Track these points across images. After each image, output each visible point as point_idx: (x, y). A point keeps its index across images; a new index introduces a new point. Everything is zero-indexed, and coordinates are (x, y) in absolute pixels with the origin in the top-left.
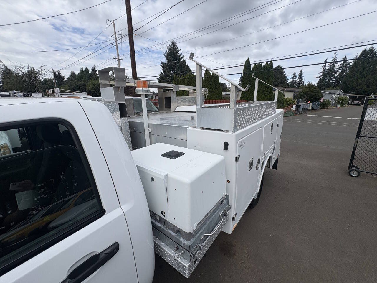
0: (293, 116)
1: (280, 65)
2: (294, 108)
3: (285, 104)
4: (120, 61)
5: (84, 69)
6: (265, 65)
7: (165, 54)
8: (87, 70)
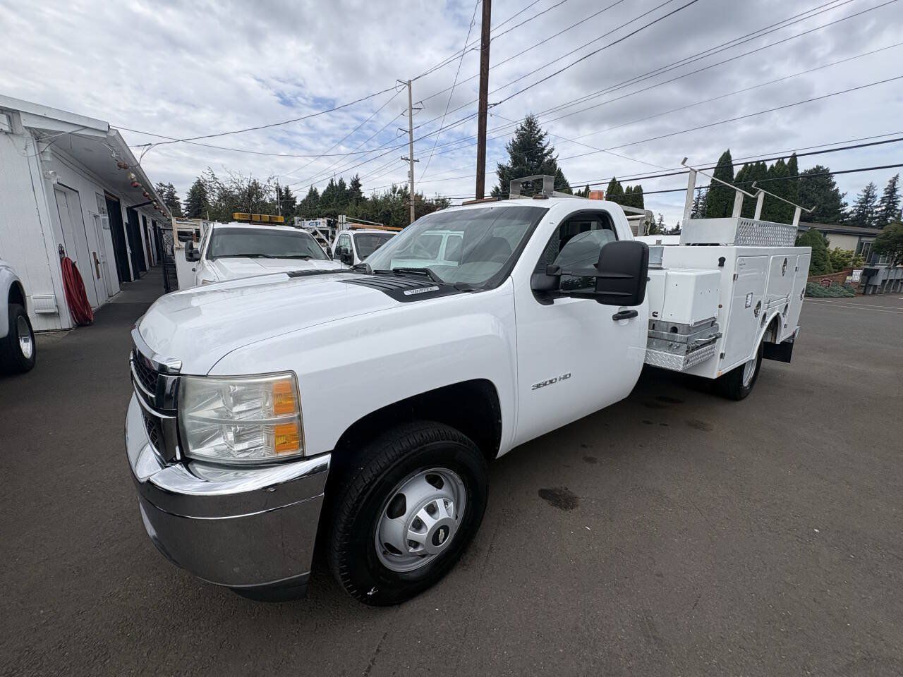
0: (852, 297)
1: (820, 165)
2: (857, 276)
3: (828, 265)
4: (415, 163)
5: (336, 182)
6: (774, 165)
7: (509, 146)
8: (342, 184)
